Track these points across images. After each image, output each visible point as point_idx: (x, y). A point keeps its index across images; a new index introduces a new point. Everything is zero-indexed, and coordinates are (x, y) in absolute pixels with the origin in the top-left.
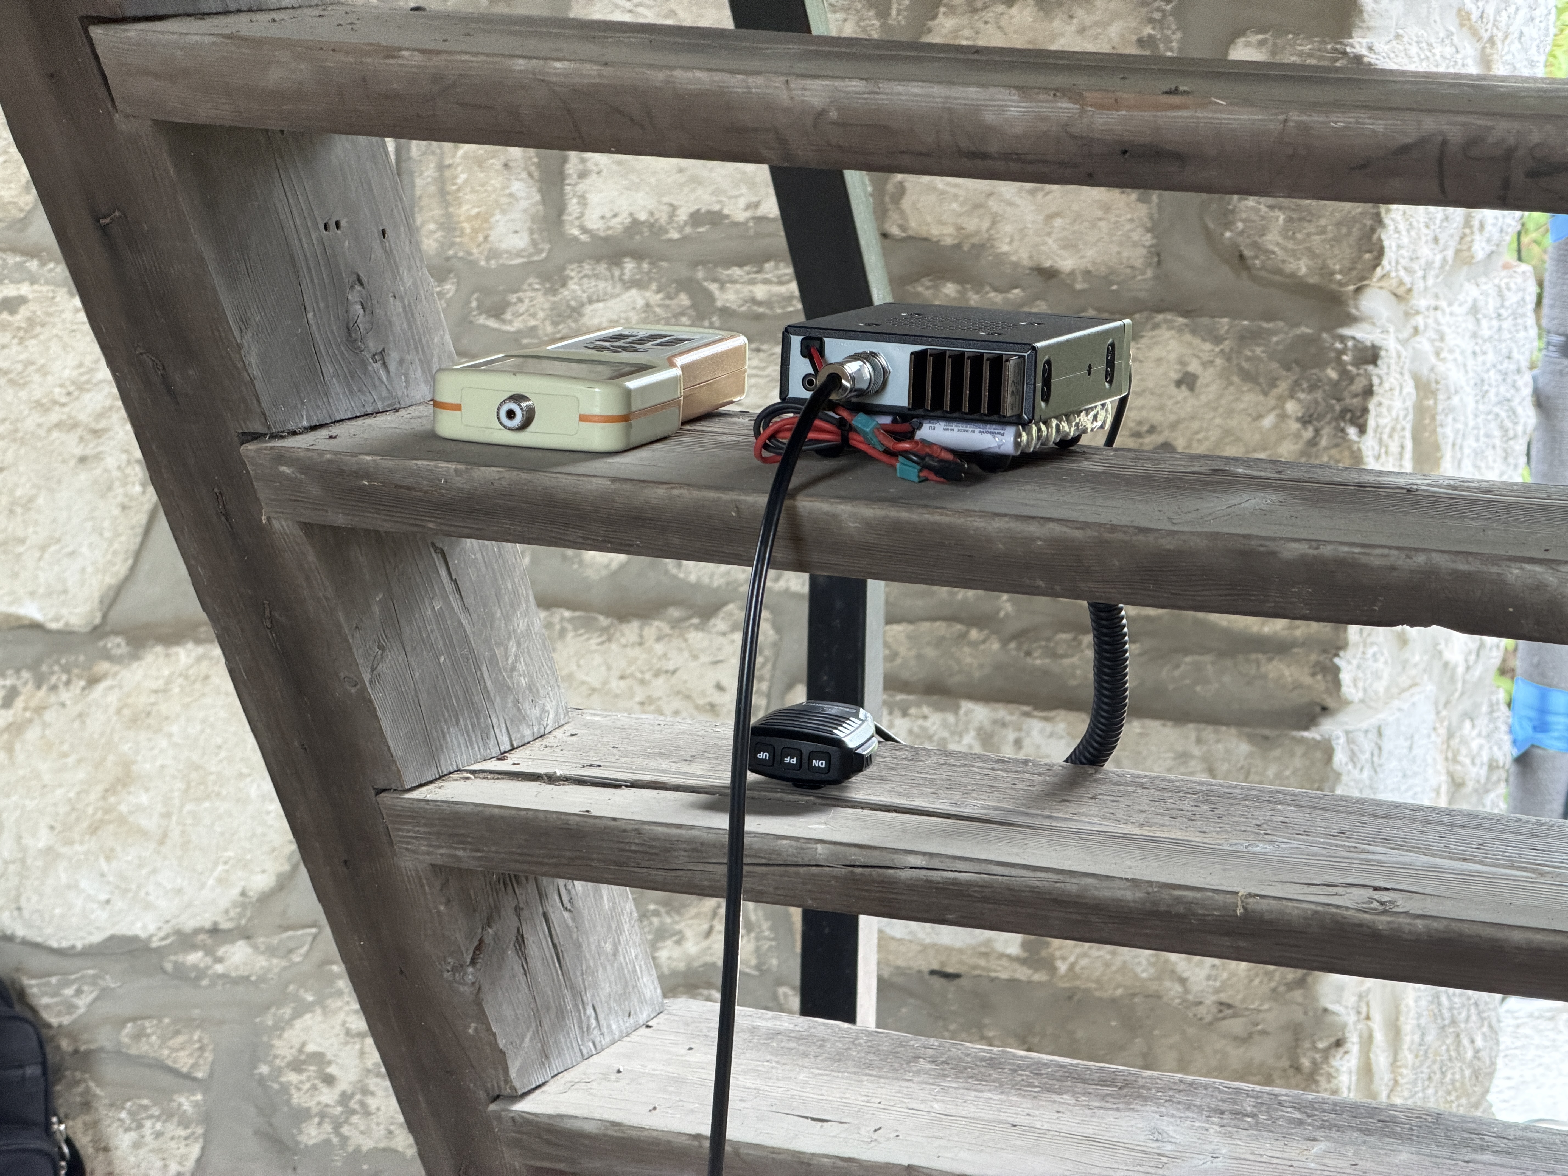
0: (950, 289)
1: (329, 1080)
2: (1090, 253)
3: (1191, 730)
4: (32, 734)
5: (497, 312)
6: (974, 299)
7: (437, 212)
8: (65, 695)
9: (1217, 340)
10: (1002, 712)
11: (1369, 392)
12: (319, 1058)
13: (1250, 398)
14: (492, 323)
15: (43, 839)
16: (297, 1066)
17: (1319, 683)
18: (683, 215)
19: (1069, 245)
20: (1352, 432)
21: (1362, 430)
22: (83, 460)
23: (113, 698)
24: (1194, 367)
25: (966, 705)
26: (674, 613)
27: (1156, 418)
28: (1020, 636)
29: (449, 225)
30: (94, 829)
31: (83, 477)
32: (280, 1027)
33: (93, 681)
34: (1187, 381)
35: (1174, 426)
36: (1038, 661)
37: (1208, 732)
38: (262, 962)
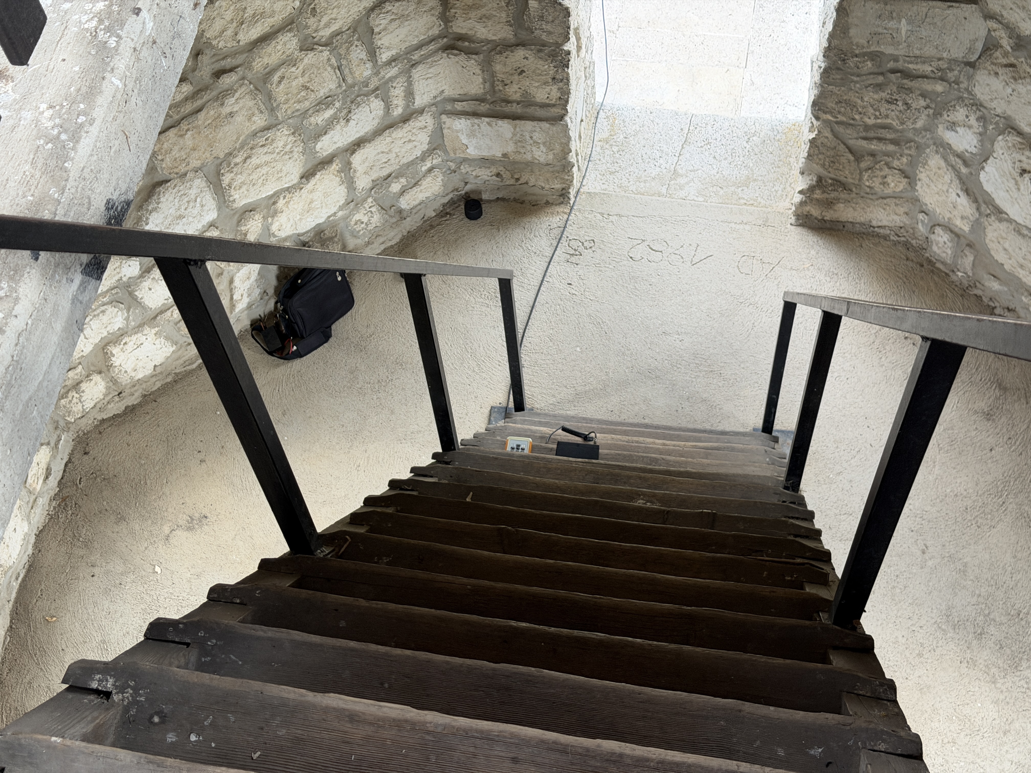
0: (467, 44)
1: (362, 223)
2: (499, 37)
3: (536, 122)
4: (292, 202)
5: (367, 86)
6: (473, 45)
7: (351, 76)
8: (296, 194)
9: (532, 50)
10: (492, 119)
11: (569, 61)
12: (359, 220)
13: (541, 62)
14: (366, 89)
15: (298, 217)
16: (356, 224)
17: (563, 112)
18: (403, 49)
19: (494, 35)
20: (566, 69)
21: (568, 68)
22: (290, 158)
23: (306, 191)
24: (527, 56)
25: (483, 118)
26: (414, 115)
27: (519, 66)
28: (492, 103)
29: (354, 78)
30: (308, 212)
31: (291, 161)
32: (351, 220)
33: (301, 189)
34: (526, 58)
35: (524, 66)
36: (498, 108)
37: (539, 123)
38: (345, 212)
